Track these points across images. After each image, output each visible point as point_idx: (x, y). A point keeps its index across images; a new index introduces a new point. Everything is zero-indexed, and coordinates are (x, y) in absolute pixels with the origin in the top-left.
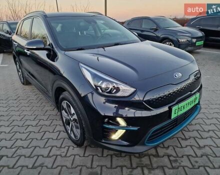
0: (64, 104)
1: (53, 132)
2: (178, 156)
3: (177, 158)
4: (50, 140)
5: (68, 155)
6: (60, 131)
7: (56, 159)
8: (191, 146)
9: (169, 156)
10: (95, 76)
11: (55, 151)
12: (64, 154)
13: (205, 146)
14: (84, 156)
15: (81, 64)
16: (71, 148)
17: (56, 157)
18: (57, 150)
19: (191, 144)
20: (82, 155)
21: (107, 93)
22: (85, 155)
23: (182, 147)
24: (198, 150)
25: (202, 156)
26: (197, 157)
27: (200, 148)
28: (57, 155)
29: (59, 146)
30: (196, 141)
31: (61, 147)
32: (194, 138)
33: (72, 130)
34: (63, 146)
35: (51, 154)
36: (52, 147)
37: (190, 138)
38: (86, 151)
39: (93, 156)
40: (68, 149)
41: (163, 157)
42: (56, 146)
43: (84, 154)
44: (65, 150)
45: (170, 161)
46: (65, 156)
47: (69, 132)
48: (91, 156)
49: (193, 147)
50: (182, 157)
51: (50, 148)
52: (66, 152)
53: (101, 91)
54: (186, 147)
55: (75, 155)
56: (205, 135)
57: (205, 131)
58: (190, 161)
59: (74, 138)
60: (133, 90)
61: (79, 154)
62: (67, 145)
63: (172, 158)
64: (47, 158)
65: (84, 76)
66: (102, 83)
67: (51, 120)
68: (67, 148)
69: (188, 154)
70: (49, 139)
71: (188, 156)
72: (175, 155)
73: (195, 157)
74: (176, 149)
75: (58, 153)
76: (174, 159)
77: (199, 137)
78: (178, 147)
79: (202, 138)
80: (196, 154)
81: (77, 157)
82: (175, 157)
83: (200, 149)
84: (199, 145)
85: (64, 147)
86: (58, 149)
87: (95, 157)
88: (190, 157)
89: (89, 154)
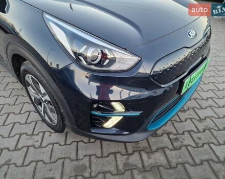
0: (29, 78)
1: (20, 113)
2: (178, 134)
3: (178, 136)
4: (17, 125)
5: (43, 145)
6: (30, 112)
7: (27, 152)
8: (191, 119)
9: (168, 134)
10: (72, 37)
11: (24, 141)
12: (37, 145)
13: (205, 118)
14: (65, 145)
15: (47, 16)
16: (47, 134)
17: (28, 149)
18: (28, 139)
19: (191, 117)
20: (63, 143)
21: (95, 65)
22: (67, 143)
23: (181, 121)
24: (199, 124)
25: (204, 131)
26: (199, 132)
27: (201, 120)
28: (28, 147)
29: (30, 132)
30: (195, 111)
31: (33, 134)
32: (193, 108)
33: (45, 112)
34: (35, 133)
35: (20, 146)
36: (21, 134)
37: (188, 110)
38: (68, 137)
39: (78, 142)
40: (43, 136)
41: (162, 136)
42: (26, 134)
43: (66, 141)
44: (39, 138)
45: (170, 139)
46: (40, 147)
47: (42, 113)
48: (75, 143)
49: (193, 120)
50: (183, 133)
51: (17, 136)
52: (40, 140)
53: (85, 63)
54: (186, 121)
55: (53, 144)
56: (204, 104)
57: (203, 99)
58: (192, 137)
59: (50, 122)
60: (136, 59)
61: (58, 141)
62: (42, 131)
63: (172, 136)
64: (15, 152)
65: (53, 36)
66: (86, 50)
67: (16, 97)
68: (41, 134)
69: (189, 129)
70: (15, 123)
71: (189, 132)
72: (175, 132)
73: (197, 133)
74: (176, 124)
75: (30, 143)
76: (175, 137)
77: (198, 107)
78: (177, 122)
79: (202, 108)
80: (198, 129)
81: (56, 146)
82: (175, 135)
83: (201, 122)
84: (200, 118)
85: (38, 134)
86: (28, 137)
87: (79, 144)
88: (192, 133)
89: (72, 141)
